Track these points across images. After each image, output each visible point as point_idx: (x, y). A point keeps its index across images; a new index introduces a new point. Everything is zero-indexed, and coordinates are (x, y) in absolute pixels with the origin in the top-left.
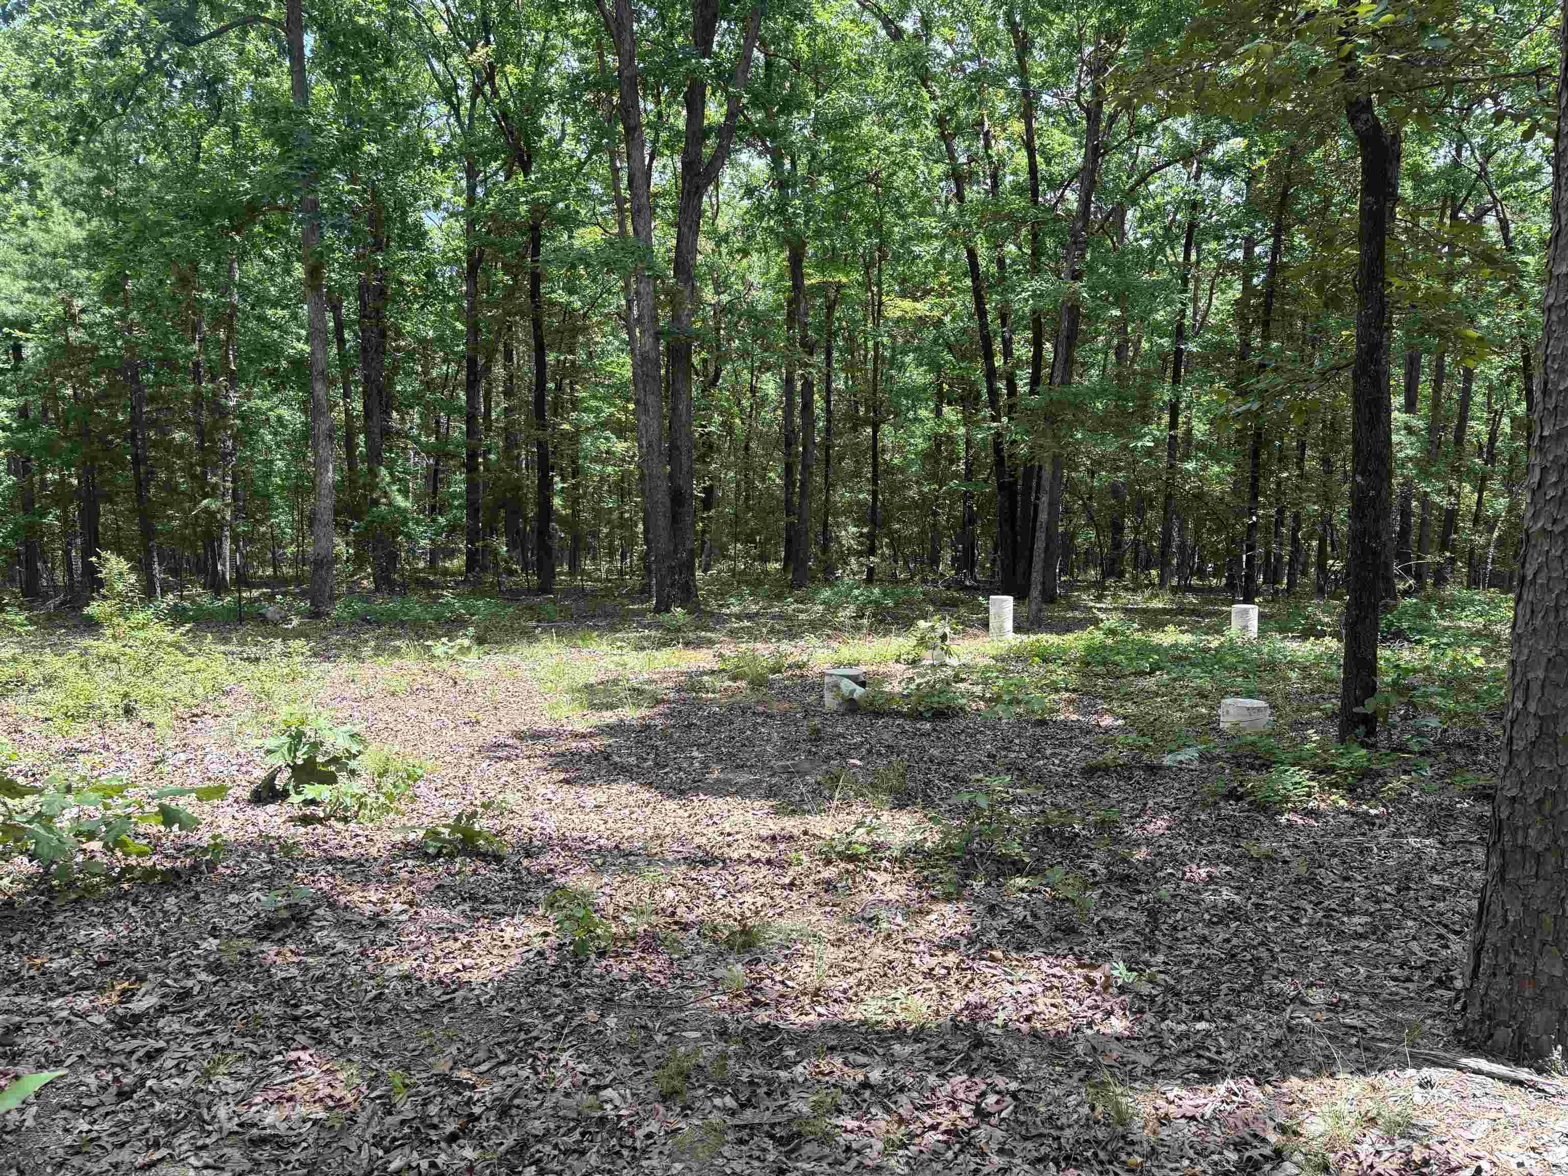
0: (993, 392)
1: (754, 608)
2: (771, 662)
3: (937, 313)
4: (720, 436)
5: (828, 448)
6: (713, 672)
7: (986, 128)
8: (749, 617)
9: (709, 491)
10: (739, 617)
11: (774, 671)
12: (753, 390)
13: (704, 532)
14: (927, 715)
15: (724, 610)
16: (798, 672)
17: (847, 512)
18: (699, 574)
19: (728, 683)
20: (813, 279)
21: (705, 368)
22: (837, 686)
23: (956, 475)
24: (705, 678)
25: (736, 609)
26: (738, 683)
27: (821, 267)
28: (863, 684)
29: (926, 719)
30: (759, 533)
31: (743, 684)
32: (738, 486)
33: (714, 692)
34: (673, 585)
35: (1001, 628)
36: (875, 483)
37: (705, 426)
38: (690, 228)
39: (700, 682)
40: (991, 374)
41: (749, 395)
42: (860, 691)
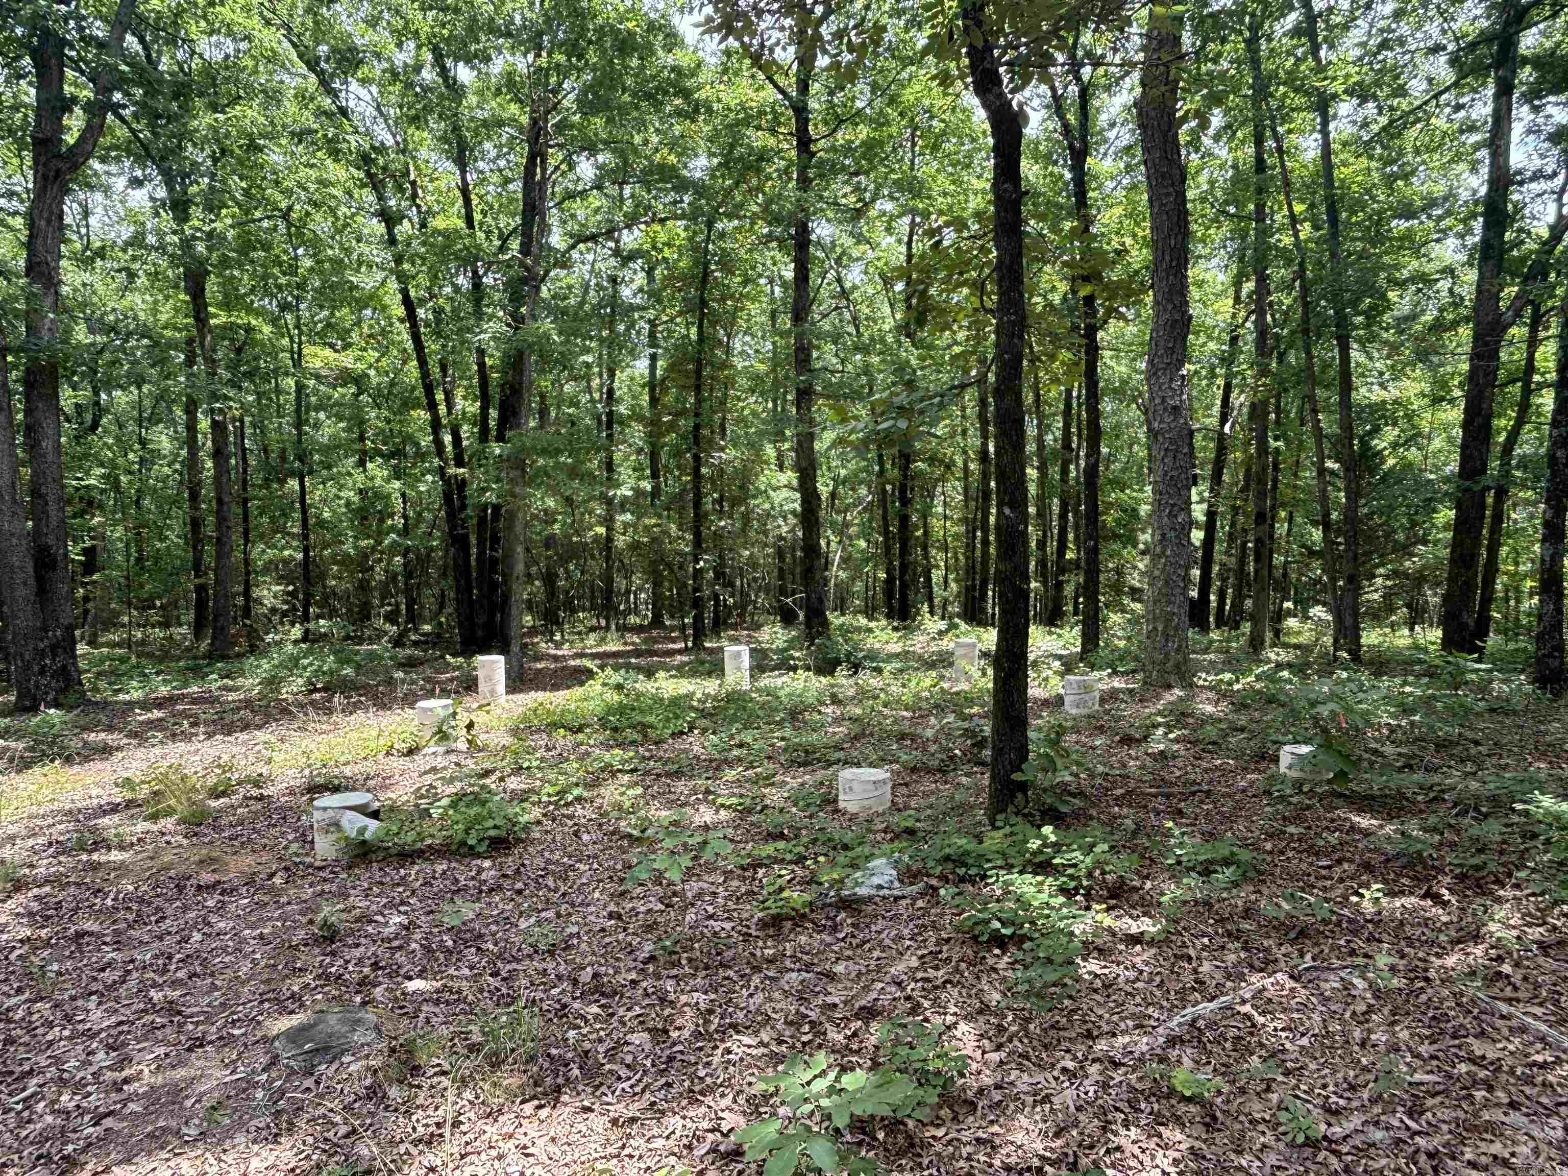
0: (439, 444)
1: (164, 691)
2: (211, 781)
3: (360, 366)
4: (103, 492)
5: (245, 501)
6: (114, 809)
7: (412, 177)
8: (159, 704)
9: (89, 552)
10: (145, 705)
11: (216, 794)
12: (143, 442)
13: (86, 599)
14: (482, 849)
15: (121, 697)
16: (255, 792)
17: (266, 570)
18: (82, 649)
19: (147, 825)
20: (219, 318)
21: (79, 414)
22: (337, 825)
23: (393, 529)
24: (106, 821)
25: (136, 695)
26: (162, 822)
27: (227, 305)
28: (375, 815)
29: (479, 856)
30: (160, 598)
31: (169, 823)
32: (127, 545)
33: (121, 848)
34: (42, 672)
35: (493, 692)
36: (306, 537)
37: (81, 479)
38: (49, 222)
39: (94, 830)
40: (436, 425)
41: (137, 446)
42: (373, 825)
